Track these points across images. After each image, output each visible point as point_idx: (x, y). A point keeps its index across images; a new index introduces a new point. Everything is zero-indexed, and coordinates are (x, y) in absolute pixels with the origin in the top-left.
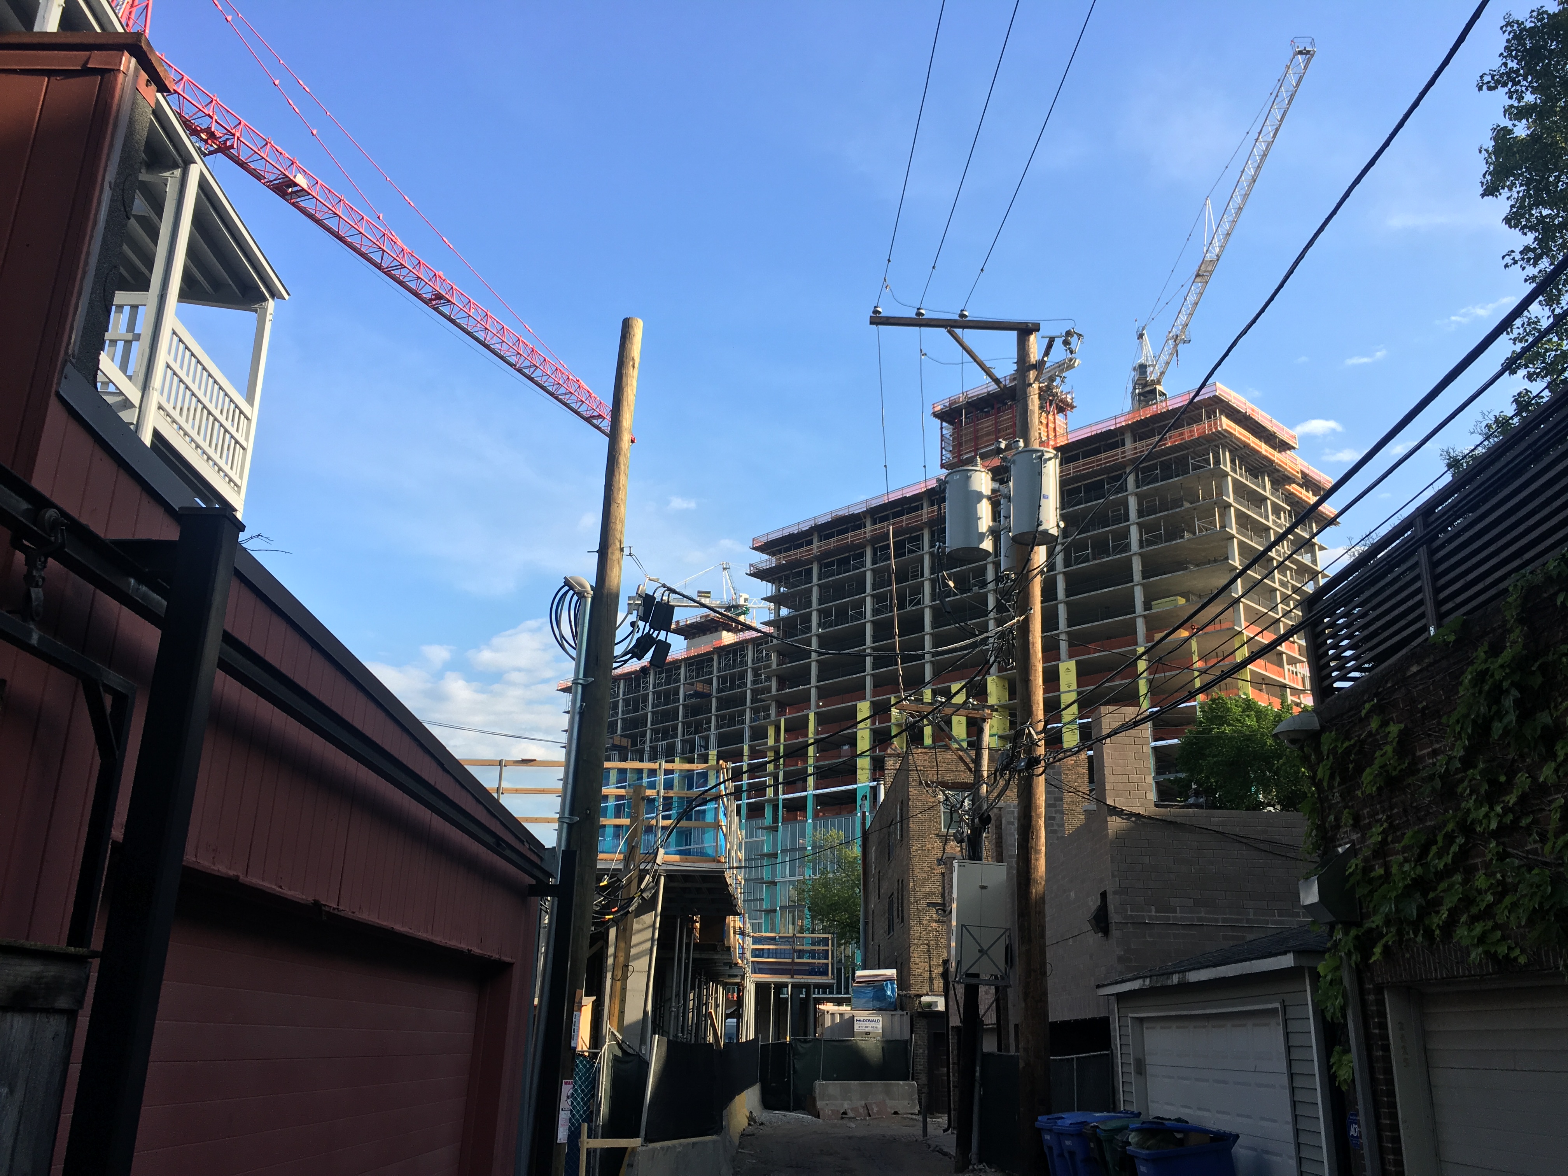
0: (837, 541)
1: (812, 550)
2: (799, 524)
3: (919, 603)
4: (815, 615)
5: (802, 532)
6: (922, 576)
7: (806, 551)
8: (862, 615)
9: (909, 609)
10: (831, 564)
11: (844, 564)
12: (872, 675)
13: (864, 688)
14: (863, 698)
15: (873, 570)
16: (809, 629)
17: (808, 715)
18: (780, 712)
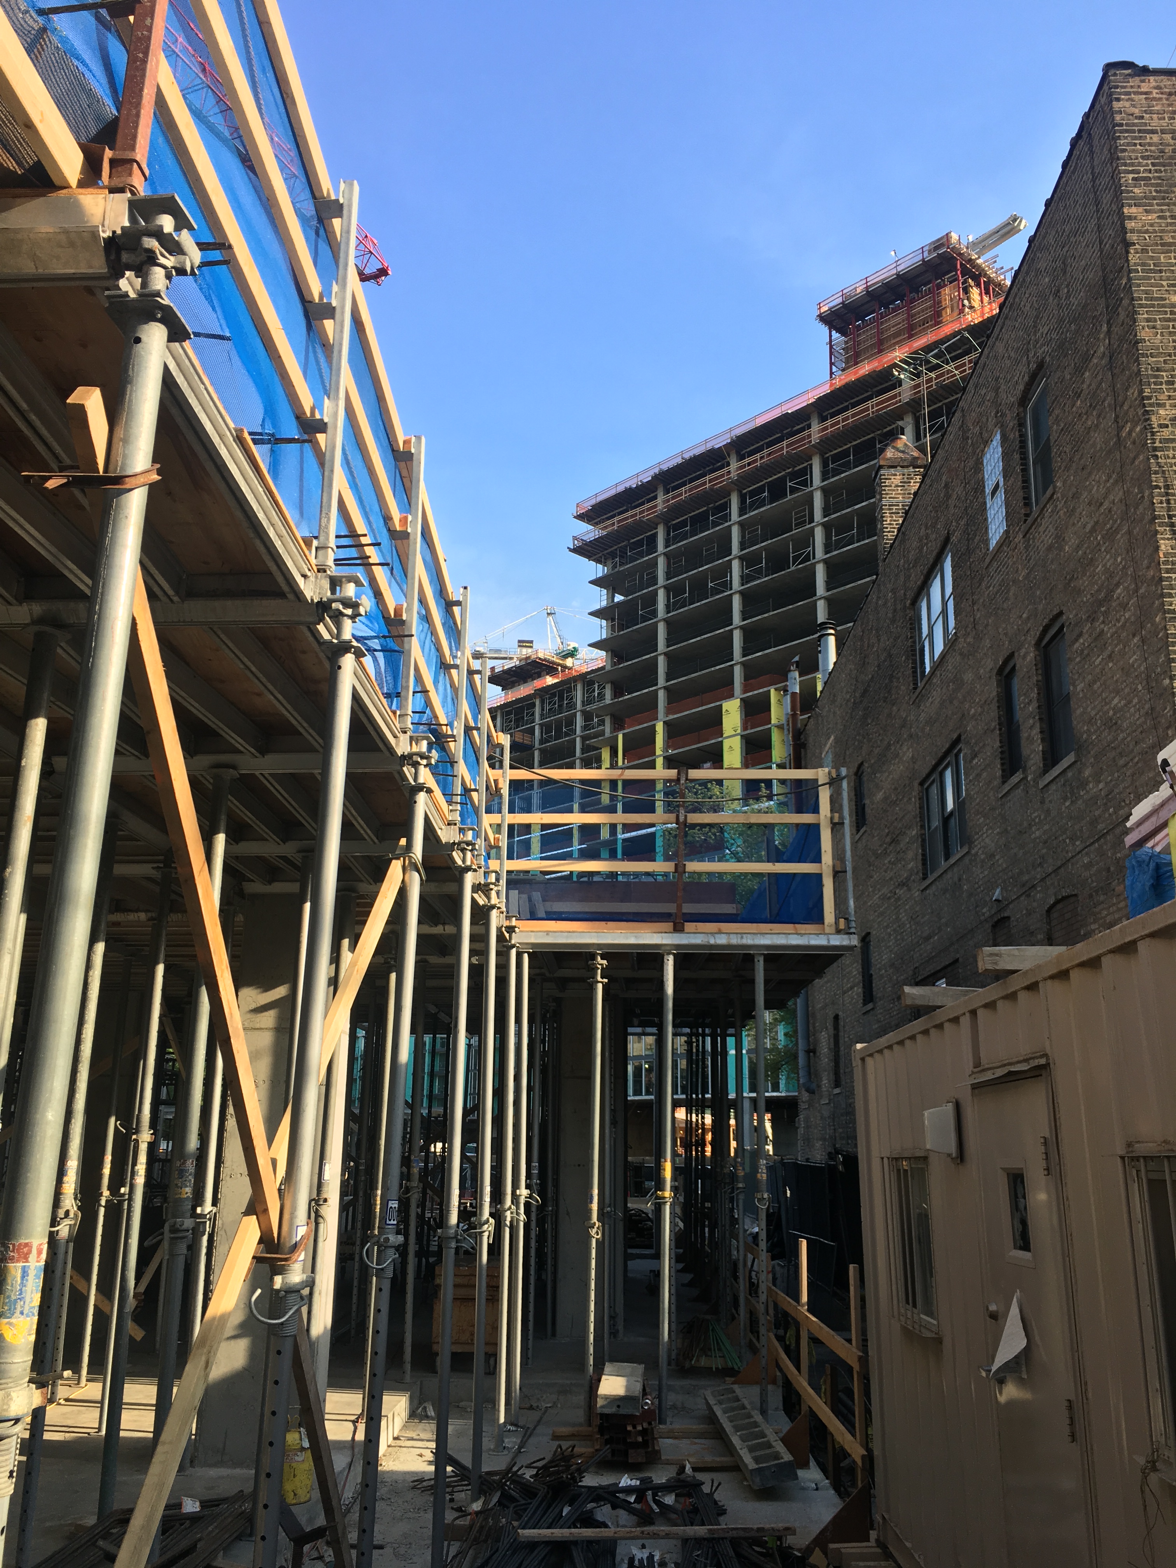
0: (690, 490)
1: (655, 506)
2: (638, 475)
3: (807, 558)
4: (661, 595)
5: (643, 484)
6: (812, 520)
7: (648, 510)
8: (728, 585)
9: (793, 568)
10: (683, 524)
11: (700, 523)
12: (742, 663)
13: (731, 683)
14: (730, 696)
15: (741, 524)
16: (654, 613)
17: (654, 726)
18: (618, 724)
